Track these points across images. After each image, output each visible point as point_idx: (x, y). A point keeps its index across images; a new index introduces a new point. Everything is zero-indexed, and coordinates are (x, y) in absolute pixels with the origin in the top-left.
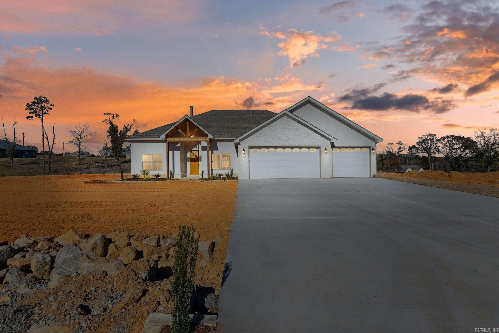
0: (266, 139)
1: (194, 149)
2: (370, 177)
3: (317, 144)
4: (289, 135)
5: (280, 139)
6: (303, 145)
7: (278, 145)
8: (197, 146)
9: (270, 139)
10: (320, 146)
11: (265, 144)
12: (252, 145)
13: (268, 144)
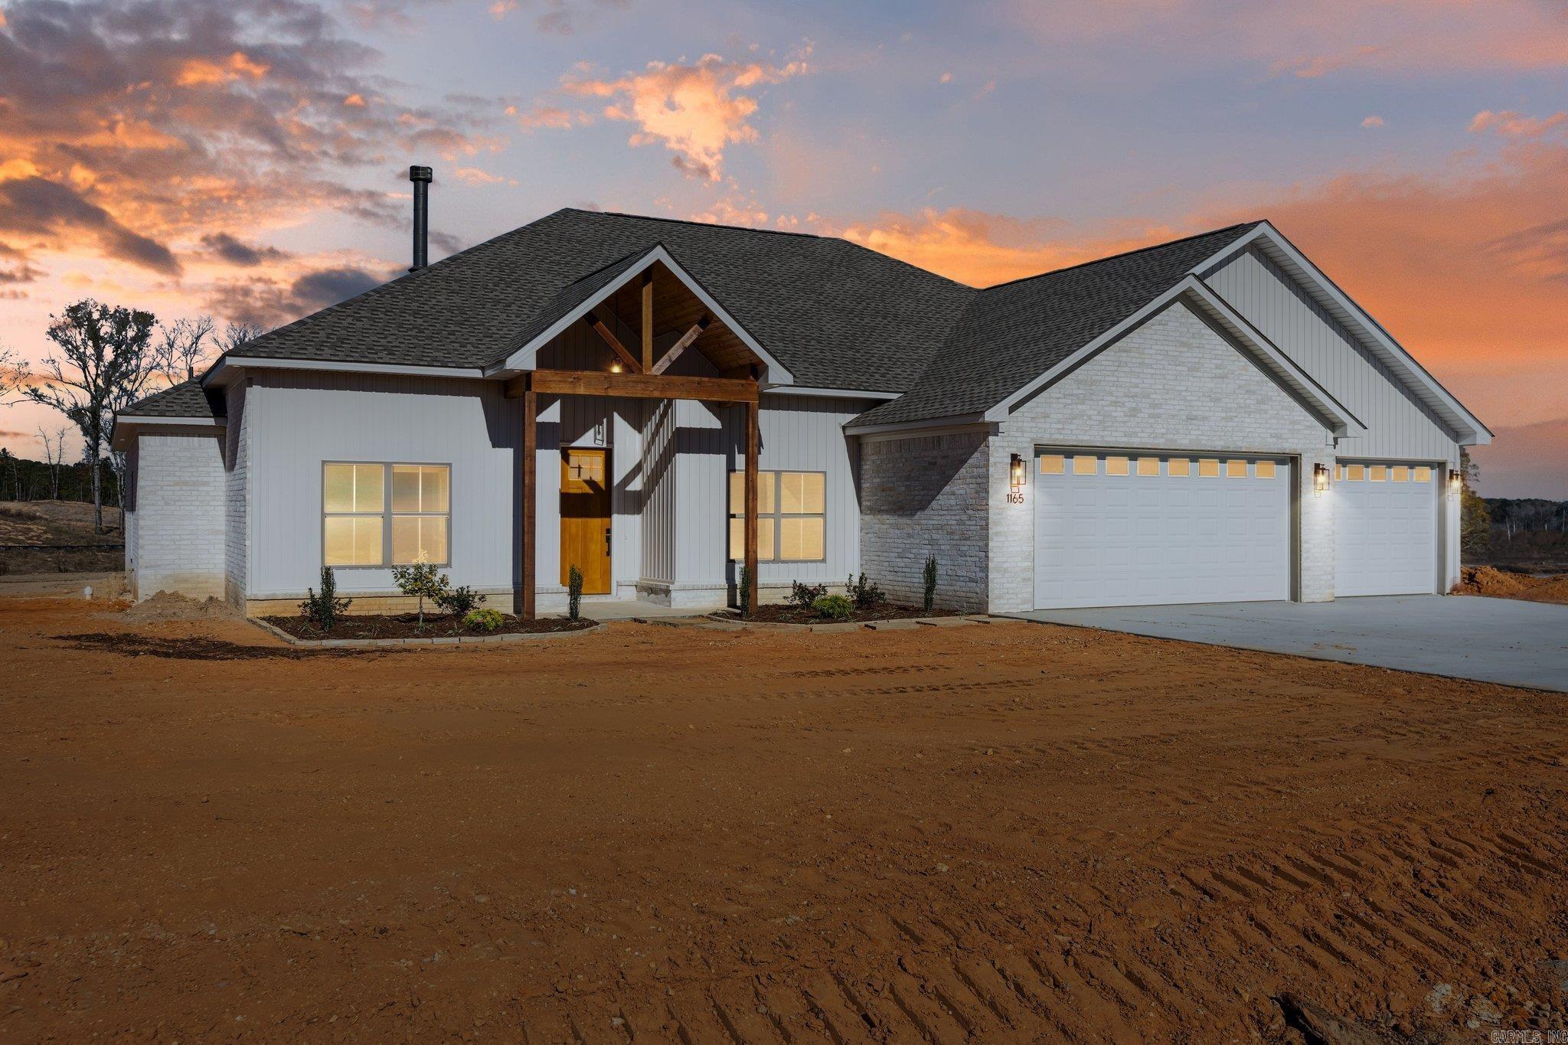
0: (1106, 408)
1: (587, 439)
2: (1441, 591)
3: (1289, 446)
4: (1192, 398)
5: (1157, 411)
6: (1239, 444)
7: (1151, 441)
8: (601, 424)
9: (1119, 409)
10: (1299, 452)
11: (1101, 433)
12: (1046, 439)
13: (1114, 434)
